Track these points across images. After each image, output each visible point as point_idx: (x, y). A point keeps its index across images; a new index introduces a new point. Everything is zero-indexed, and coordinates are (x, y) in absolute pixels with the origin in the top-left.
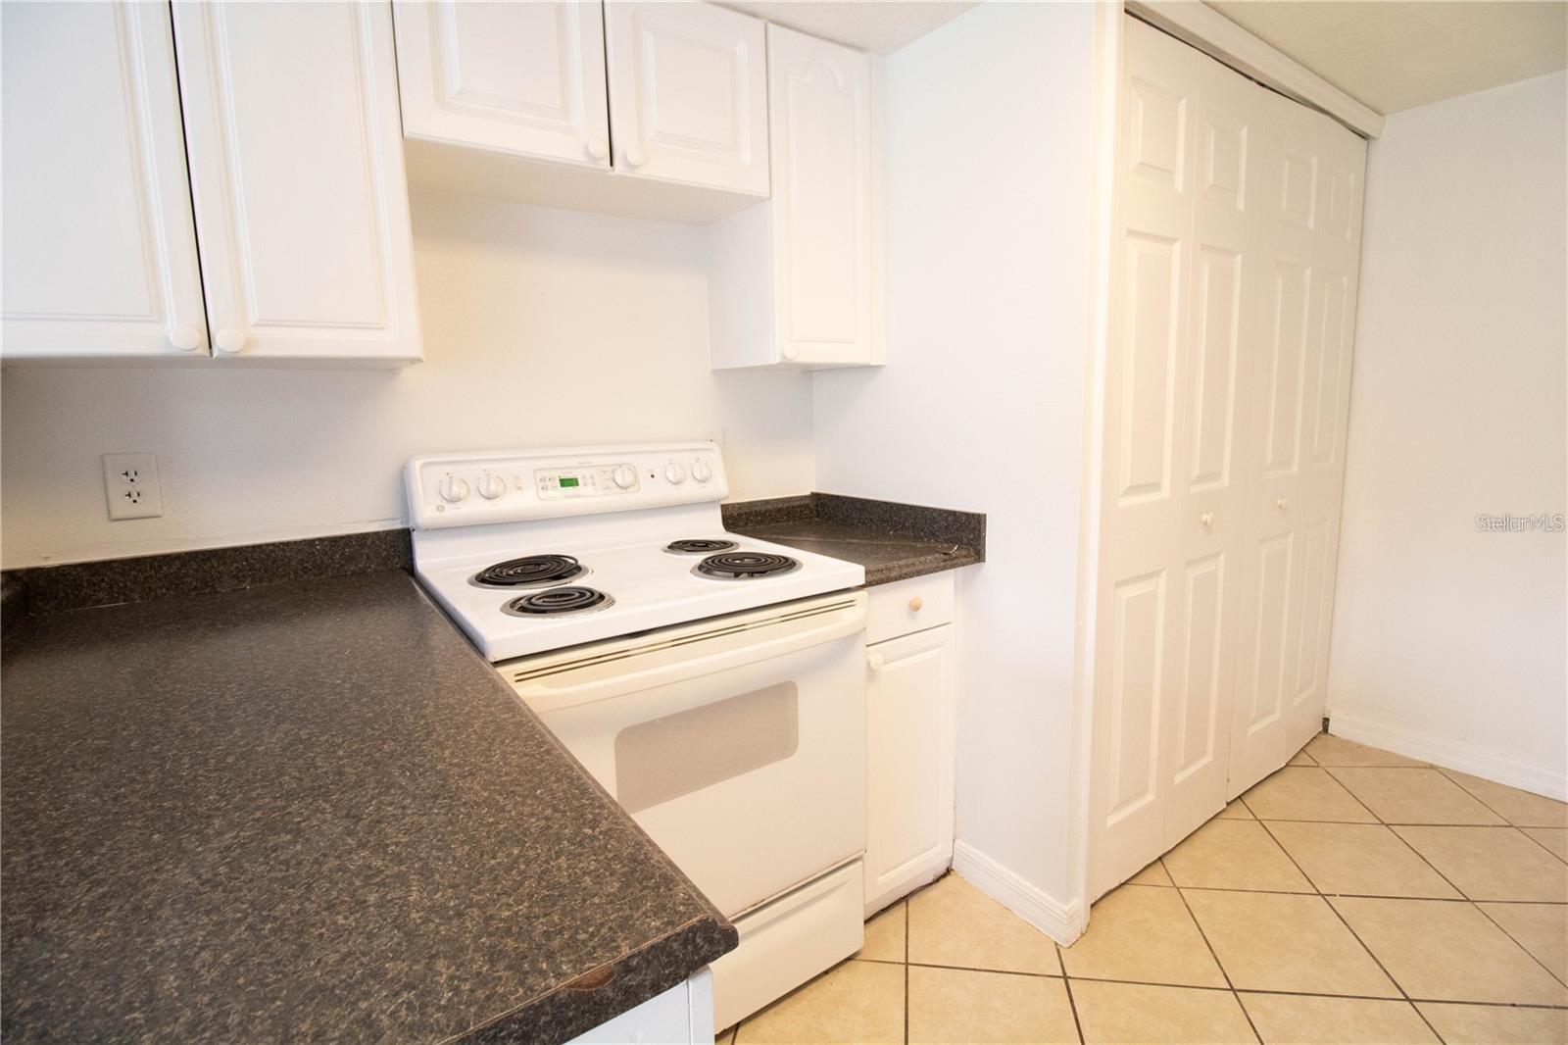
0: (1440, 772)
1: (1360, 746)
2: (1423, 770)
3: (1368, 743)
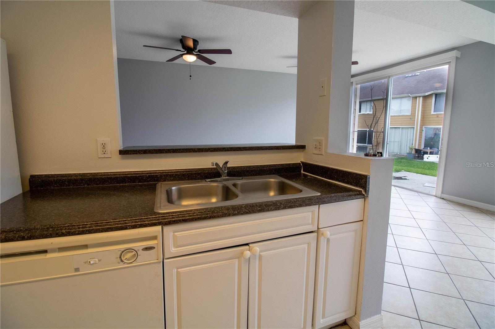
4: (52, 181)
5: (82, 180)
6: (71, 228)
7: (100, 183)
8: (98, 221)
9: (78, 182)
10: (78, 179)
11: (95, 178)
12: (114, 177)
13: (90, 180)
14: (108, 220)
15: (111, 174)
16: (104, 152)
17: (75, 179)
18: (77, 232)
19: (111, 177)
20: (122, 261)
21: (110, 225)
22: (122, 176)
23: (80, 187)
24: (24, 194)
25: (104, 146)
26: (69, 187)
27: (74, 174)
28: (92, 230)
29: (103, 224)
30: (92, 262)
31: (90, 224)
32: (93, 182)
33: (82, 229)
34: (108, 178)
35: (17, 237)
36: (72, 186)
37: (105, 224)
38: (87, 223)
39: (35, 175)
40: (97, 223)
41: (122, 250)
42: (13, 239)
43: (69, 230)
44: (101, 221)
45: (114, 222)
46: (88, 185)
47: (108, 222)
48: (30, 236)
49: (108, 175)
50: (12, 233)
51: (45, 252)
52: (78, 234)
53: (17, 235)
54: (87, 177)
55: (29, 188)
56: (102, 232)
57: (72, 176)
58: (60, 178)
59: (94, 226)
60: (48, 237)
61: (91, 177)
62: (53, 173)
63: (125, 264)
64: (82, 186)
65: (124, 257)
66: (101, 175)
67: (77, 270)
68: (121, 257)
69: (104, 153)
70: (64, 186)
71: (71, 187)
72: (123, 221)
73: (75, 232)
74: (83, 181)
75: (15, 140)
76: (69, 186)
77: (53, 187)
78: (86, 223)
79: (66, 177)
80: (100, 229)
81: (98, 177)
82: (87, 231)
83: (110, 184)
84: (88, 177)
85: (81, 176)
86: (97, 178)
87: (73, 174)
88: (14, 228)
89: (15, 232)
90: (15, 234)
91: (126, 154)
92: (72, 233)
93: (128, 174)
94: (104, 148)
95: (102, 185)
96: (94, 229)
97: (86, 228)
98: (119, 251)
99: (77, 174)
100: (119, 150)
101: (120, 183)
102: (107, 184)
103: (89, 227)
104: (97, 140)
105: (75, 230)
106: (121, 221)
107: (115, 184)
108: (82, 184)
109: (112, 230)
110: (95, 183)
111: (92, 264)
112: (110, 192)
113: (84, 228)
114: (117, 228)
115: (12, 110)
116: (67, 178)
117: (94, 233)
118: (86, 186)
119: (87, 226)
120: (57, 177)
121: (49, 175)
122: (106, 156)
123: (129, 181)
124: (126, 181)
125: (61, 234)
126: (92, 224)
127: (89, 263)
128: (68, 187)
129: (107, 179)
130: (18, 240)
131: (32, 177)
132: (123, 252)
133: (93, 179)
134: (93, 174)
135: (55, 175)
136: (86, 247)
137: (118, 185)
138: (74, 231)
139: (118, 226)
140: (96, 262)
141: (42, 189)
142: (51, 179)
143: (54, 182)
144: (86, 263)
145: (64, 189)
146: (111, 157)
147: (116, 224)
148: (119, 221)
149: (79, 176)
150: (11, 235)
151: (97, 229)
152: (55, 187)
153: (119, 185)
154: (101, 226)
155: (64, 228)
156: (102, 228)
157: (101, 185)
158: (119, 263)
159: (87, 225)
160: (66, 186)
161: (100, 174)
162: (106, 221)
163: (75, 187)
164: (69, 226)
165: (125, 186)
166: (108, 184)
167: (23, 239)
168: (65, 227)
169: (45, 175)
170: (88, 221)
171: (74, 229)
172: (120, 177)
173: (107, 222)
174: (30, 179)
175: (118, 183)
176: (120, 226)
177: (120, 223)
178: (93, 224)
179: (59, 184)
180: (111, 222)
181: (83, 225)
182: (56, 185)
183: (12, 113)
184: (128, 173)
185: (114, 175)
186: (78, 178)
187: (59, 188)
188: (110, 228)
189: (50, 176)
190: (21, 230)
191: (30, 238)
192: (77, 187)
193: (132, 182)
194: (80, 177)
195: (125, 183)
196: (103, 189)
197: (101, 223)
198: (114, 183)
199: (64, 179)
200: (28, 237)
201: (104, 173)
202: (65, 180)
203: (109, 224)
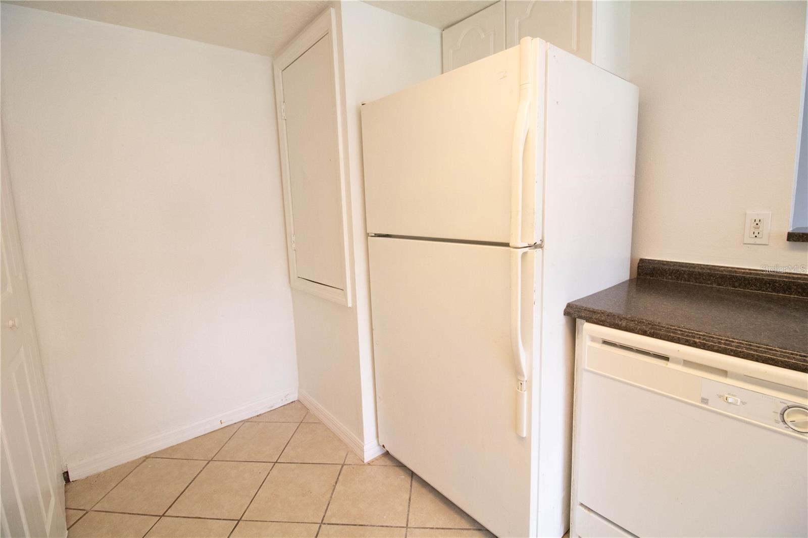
0: (153, 458)
1: (99, 475)
2: (145, 463)
3: (102, 469)
4: (667, 270)
5: (710, 275)
6: (707, 338)
7: (740, 285)
8: (753, 343)
9: (704, 277)
10: (705, 273)
11: (733, 276)
12: (769, 279)
13: (723, 277)
14: (771, 346)
15: (762, 274)
16: (756, 234)
17: (699, 272)
18: (716, 348)
19: (763, 279)
20: (784, 421)
21: (774, 355)
22: (784, 281)
23: (705, 285)
24: (631, 280)
25: (757, 224)
26: (689, 283)
27: (699, 265)
28: (740, 352)
29: (761, 349)
30: (730, 400)
31: (737, 343)
32: (728, 282)
33: (724, 346)
34: (756, 279)
35: (638, 329)
36: (693, 281)
37: (763, 350)
38: (734, 340)
39: (646, 259)
40: (750, 345)
41: (790, 404)
42: (633, 330)
43: (705, 342)
44: (757, 343)
45: (781, 352)
46: (719, 285)
47: (770, 349)
48: (653, 332)
49: (758, 274)
50: (633, 322)
51: (667, 359)
52: (717, 351)
53: (639, 327)
54: (718, 272)
55: (636, 275)
56: (757, 361)
57: (694, 268)
58: (677, 268)
59: (745, 347)
60: (675, 341)
61: (725, 273)
62: (668, 260)
63: (787, 429)
64: (708, 284)
65: (788, 416)
66: (744, 273)
67: (705, 401)
68: (783, 415)
69: (756, 236)
70: (681, 279)
71: (692, 283)
72: (801, 356)
73: (714, 347)
74: (712, 278)
75: (632, 213)
76: (689, 281)
77: (666, 279)
78: (731, 339)
79: (687, 267)
80: (754, 355)
81: (738, 275)
82: (731, 350)
83: (759, 290)
84: (721, 273)
85: (710, 269)
86: (737, 277)
87: (697, 264)
88: (636, 317)
89: (636, 322)
90: (636, 324)
91: (803, 241)
92: (709, 346)
93: (799, 279)
94: (758, 228)
95: (742, 290)
96: (743, 352)
97: (732, 346)
98: (781, 402)
99: (704, 265)
100: (789, 233)
101: (778, 292)
102: (752, 289)
103: (737, 347)
104: (746, 214)
105: (713, 344)
106: (797, 355)
107: (769, 292)
108: (709, 282)
109: (776, 364)
110: (730, 284)
111: (730, 403)
112: (760, 303)
113: (727, 345)
114: (786, 363)
115: (634, 175)
116: (688, 269)
117: (742, 358)
118: (714, 286)
119: (733, 344)
120: (675, 265)
121: (662, 261)
122: (758, 241)
123: (799, 292)
124: (793, 290)
125: (692, 343)
126: (740, 343)
127: (725, 400)
128: (686, 282)
129: (754, 280)
130: (639, 334)
131: (642, 260)
132: (789, 408)
133: (728, 277)
134: (730, 269)
135: (671, 262)
136: (724, 373)
137: (774, 294)
138: (711, 345)
139: (789, 362)
140: (737, 403)
141: (651, 278)
142: (665, 267)
143: (668, 272)
144: (720, 397)
145: (681, 284)
146: (767, 244)
147: (784, 356)
148: (792, 354)
149: (706, 269)
150: (632, 325)
151: (750, 353)
152: (668, 279)
153: (776, 294)
154: (756, 351)
155: (698, 336)
156: (757, 355)
157: (741, 288)
158: (777, 422)
159: (733, 342)
160: (685, 280)
161: (743, 271)
162: (767, 345)
163: (697, 284)
164: (704, 335)
165: (789, 300)
166: (756, 290)
167: (644, 333)
168: (700, 335)
169: (659, 261)
170: (735, 338)
171: (712, 341)
172: (779, 280)
173: (767, 349)
174: (639, 263)
175: (774, 290)
176: (793, 362)
177: (794, 358)
178: (743, 344)
179: (675, 277)
180: (776, 350)
181: (727, 340)
182: (670, 277)
183: (634, 178)
184: (799, 276)
185: (769, 275)
186: (704, 271)
187: (674, 281)
188: (773, 360)
189: (665, 263)
190: (643, 322)
191: (652, 335)
192: (701, 285)
193: (804, 294)
194: (709, 271)
195: (791, 294)
196: (746, 296)
197: (757, 347)
198: (766, 289)
199: (683, 270)
200: (650, 333)
201: (750, 270)
202: (685, 271)
203: (773, 353)
